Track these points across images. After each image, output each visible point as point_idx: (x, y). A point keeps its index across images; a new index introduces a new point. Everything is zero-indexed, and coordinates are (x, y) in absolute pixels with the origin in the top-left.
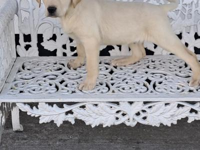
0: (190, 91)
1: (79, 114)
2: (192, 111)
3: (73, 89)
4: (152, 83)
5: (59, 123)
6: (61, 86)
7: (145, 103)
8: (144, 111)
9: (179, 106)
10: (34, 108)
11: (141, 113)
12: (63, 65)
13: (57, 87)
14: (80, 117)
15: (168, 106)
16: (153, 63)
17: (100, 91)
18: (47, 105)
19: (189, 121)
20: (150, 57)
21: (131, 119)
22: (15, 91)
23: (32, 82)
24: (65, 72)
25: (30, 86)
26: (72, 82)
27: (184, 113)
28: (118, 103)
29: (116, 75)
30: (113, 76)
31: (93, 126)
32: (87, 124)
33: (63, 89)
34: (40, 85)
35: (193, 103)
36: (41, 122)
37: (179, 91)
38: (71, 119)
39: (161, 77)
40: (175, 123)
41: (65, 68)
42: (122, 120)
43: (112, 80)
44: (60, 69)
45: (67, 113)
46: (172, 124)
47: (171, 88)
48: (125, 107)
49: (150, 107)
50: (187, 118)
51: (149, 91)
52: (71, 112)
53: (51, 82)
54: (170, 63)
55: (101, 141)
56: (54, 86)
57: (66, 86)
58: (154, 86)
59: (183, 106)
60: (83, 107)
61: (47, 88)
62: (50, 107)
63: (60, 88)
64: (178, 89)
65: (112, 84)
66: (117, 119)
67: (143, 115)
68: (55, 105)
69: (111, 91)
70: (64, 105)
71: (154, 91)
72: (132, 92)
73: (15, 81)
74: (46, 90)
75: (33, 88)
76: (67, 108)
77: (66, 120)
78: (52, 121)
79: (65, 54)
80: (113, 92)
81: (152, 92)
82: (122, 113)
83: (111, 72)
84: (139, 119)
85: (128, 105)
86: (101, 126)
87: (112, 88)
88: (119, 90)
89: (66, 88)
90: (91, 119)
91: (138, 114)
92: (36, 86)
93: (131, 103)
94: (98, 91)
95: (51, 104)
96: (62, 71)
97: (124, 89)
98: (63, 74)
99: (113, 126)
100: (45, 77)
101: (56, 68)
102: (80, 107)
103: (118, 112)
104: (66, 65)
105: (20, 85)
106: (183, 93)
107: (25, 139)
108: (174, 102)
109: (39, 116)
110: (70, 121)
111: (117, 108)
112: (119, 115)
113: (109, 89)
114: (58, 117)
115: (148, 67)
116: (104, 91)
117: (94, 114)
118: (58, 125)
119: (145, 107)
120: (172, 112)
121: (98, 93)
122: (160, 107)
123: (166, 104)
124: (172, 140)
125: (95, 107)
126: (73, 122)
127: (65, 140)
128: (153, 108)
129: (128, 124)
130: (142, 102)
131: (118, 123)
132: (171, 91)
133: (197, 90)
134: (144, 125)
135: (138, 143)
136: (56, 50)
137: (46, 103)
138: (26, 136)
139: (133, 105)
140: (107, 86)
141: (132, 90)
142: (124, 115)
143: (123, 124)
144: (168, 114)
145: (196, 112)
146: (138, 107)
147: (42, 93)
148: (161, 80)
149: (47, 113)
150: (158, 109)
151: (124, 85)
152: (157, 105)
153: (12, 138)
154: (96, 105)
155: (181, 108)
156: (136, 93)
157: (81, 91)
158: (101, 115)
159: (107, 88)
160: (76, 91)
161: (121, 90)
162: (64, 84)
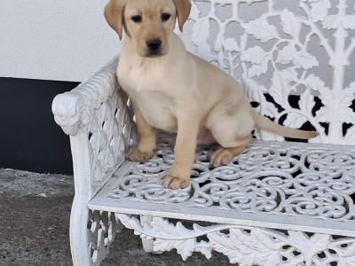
1: (218, 242)
3: (216, 199)
5: (185, 254)
6: (199, 191)
7: (335, 237)
8: (332, 252)
11: (327, 253)
13: (192, 192)
14: (219, 249)
17: (261, 207)
18: (166, 222)
21: (309, 263)
22: (121, 192)
25: (148, 186)
26: (220, 184)
28: (286, 233)
32: (232, 261)
33: (200, 197)
38: (205, 249)
42: (293, 262)
43: (292, 187)
45: (199, 239)
48: (296, 240)
49: (344, 246)
51: (349, 215)
56: (188, 189)
57: (208, 192)
60: (226, 232)
61: (175, 193)
62: (171, 226)
63: (196, 195)
65: (288, 196)
66: (285, 259)
67: (330, 258)
68: (179, 224)
69: (280, 208)
70: (195, 226)
72: (317, 215)
74: (172, 197)
75: (152, 190)
76: (198, 231)
77: (197, 250)
78: (174, 251)
80: (284, 211)
81: (352, 218)
82: (291, 250)
83: (296, 174)
85: (305, 237)
87: (285, 203)
88: (295, 210)
90: (239, 254)
91: (322, 255)
92: (157, 188)
93: (310, 234)
94: (257, 206)
95: (173, 221)
97: (303, 207)
98: (210, 169)
102: (222, 231)
103: (286, 247)
105: (134, 183)
110: (203, 253)
111: (285, 241)
112: (288, 253)
113: (278, 204)
114: (184, 242)
116: (268, 207)
117: (244, 247)
118: (184, 259)
119: (335, 245)
121: (255, 210)
125: (245, 236)
126: (209, 256)
128: (349, 248)
130: (328, 237)
137: (165, 218)
139: (313, 238)
141: (318, 210)
142: (296, 253)
146: (322, 243)
147: (163, 200)
149: (164, 235)
151: (308, 199)
154: (249, 231)
156: (324, 217)
157: (229, 204)
158: (255, 249)
159: (275, 203)
160: (221, 203)
161: (299, 209)
162: (206, 187)
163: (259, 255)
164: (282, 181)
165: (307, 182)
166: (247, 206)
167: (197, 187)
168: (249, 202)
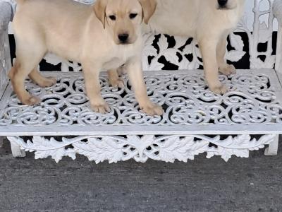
0: (212, 121)
1: (80, 148)
2: (211, 145)
3: (75, 119)
4: (168, 110)
5: (57, 159)
6: (62, 114)
7: (157, 136)
8: (155, 145)
9: (196, 139)
10: (28, 141)
11: (152, 147)
12: (67, 83)
13: (56, 115)
14: (81, 152)
15: (183, 140)
16: (175, 82)
17: (106, 121)
18: (43, 138)
19: (208, 157)
20: (173, 73)
21: (141, 155)
22: (6, 121)
23: (28, 109)
24: (69, 94)
25: (24, 114)
26: (75, 107)
27: (202, 147)
28: (125, 137)
29: (128, 99)
30: (124, 100)
31: (97, 162)
32: (90, 159)
33: (63, 119)
34: (36, 112)
35: (212, 136)
36: (36, 158)
37: (198, 121)
38: (71, 154)
39: (181, 102)
40: (192, 158)
41: (70, 89)
42: (131, 155)
43: (123, 105)
44: (64, 90)
45: (66, 148)
46: (188, 159)
47: (190, 117)
48: (132, 140)
49: (163, 141)
50: (205, 153)
51: (163, 121)
52: (71, 146)
53: (51, 107)
54: (196, 82)
55: (118, 170)
56: (53, 113)
57: (67, 114)
58: (171, 113)
59: (200, 139)
60: (85, 140)
61: (45, 117)
62: (47, 140)
63: (60, 117)
64: (197, 118)
65: (122, 111)
66: (125, 153)
67: (154, 149)
68: (52, 139)
69: (119, 121)
70: (63, 139)
71: (168, 121)
72: (143, 123)
73: (9, 106)
74: (44, 120)
75: (28, 117)
76: (66, 142)
77: (66, 155)
78: (50, 157)
79: (71, 69)
80: (121, 122)
81: (166, 122)
82: (129, 147)
83: (123, 95)
84: (150, 155)
85: (138, 138)
87: (121, 116)
88: (128, 120)
89: (66, 116)
90: (94, 154)
91: (149, 148)
92: (31, 115)
93: (140, 136)
94: (104, 120)
95: (48, 138)
96: (64, 93)
97: (133, 118)
98: (65, 97)
100: (44, 101)
101: (58, 89)
102: (82, 141)
103: (125, 146)
104: (71, 85)
105: (13, 113)
106: (201, 124)
107: (27, 168)
108: (190, 135)
109: (34, 152)
110: (70, 156)
111: (125, 142)
112: (127, 150)
113: (117, 118)
114: (56, 151)
115: (168, 87)
116: (111, 121)
117: (98, 149)
118: (57, 161)
119: (157, 141)
120: (187, 147)
121: (102, 124)
122: (174, 141)
123: (181, 138)
125: (98, 141)
126: (74, 158)
127: (75, 169)
128: (166, 142)
129: (137, 160)
130: (153, 136)
131: (125, 158)
132: (188, 122)
133: (219, 120)
134: (156, 161)
135: (162, 173)
136: (60, 64)
137: (42, 136)
139: (143, 138)
140: (116, 115)
141: (144, 119)
142: (132, 149)
143: (132, 160)
144: (183, 149)
145: (216, 146)
146: (149, 140)
147: (38, 123)
148: (179, 106)
149: (43, 148)
150: (172, 143)
151: (135, 113)
152: (171, 139)
154: (100, 139)
155: (198, 141)
156: (148, 123)
157: (84, 121)
158: (106, 150)
159: (115, 117)
160: (79, 121)
161: (131, 120)
162: (66, 110)
163: (109, 153)
164: (115, 101)
165: (132, 100)
166: (97, 121)
167: (59, 111)
168: (97, 118)
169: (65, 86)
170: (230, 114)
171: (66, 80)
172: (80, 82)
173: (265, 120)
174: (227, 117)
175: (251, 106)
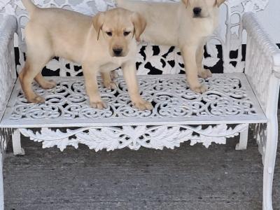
0: (194, 114)
1: (82, 138)
2: (194, 134)
3: (77, 114)
4: (157, 106)
5: (62, 148)
6: (64, 110)
7: (148, 127)
8: (147, 135)
9: (181, 129)
10: (37, 133)
11: (144, 136)
12: (66, 86)
13: (60, 111)
14: (83, 142)
15: (171, 130)
16: (160, 84)
17: (104, 115)
18: (50, 130)
19: (192, 144)
20: (158, 77)
21: (135, 143)
22: (17, 116)
23: (34, 106)
24: (69, 94)
25: (32, 110)
26: (75, 105)
27: (186, 136)
28: (121, 127)
29: (121, 98)
30: (118, 98)
31: (97, 151)
32: (91, 148)
33: (66, 114)
34: (42, 109)
35: (195, 126)
36: (44, 147)
37: (183, 114)
38: (75, 145)
39: (167, 99)
40: (178, 146)
41: (69, 90)
42: (126, 144)
43: (117, 102)
44: (64, 91)
45: (70, 138)
46: (175, 147)
47: (175, 111)
48: (127, 131)
49: (153, 131)
50: (189, 141)
51: (153, 114)
52: (74, 137)
53: (54, 105)
54: (178, 83)
56: (57, 110)
57: (69, 110)
58: (159, 109)
59: (185, 129)
60: (87, 131)
61: (50, 113)
62: (53, 131)
63: (63, 113)
64: (182, 112)
65: (117, 108)
66: (121, 142)
67: (146, 138)
68: (58, 130)
69: (115, 114)
70: (68, 130)
71: (157, 114)
72: (136, 116)
73: (17, 104)
74: (49, 115)
75: (35, 113)
76: (70, 133)
77: (70, 144)
78: (56, 146)
79: (68, 74)
80: (117, 116)
81: (155, 115)
82: (124, 137)
83: (117, 94)
84: (143, 143)
85: (132, 129)
86: (105, 150)
87: (116, 111)
88: (123, 114)
89: (69, 112)
90: (94, 143)
91: (141, 138)
92: (38, 111)
93: (134, 127)
94: (102, 115)
95: (54, 129)
96: (65, 93)
97: (127, 112)
98: (66, 96)
99: (117, 150)
100: (47, 100)
101: (59, 90)
102: (84, 132)
103: (121, 136)
104: (70, 87)
105: (22, 109)
106: (186, 116)
107: (27, 164)
108: (177, 125)
109: (42, 142)
110: (73, 145)
111: (120, 132)
112: (123, 139)
113: (113, 112)
114: (62, 141)
115: (155, 88)
116: (108, 115)
117: (98, 139)
118: (62, 150)
119: (148, 131)
120: (175, 135)
121: (101, 117)
122: (163, 130)
123: (169, 128)
124: (183, 162)
125: (98, 132)
126: (77, 147)
127: (70, 164)
128: (156, 132)
129: (131, 148)
130: (145, 127)
131: (121, 147)
132: (174, 115)
133: (200, 113)
135: (148, 166)
136: (59, 70)
137: (49, 128)
138: (28, 161)
139: (136, 129)
140: (111, 109)
141: (137, 113)
142: (127, 139)
143: (127, 148)
144: (171, 138)
145: (198, 135)
146: (141, 130)
147: (45, 118)
148: (165, 103)
149: (50, 138)
150: (161, 132)
151: (128, 108)
152: (160, 129)
153: (13, 163)
154: (100, 129)
155: (183, 131)
156: (140, 116)
157: (84, 115)
158: (105, 139)
159: (111, 112)
160: (80, 115)
161: (125, 114)
162: (67, 107)
163: (107, 142)
164: (110, 99)
165: (125, 99)
166: (96, 115)
167: (62, 108)
168: (96, 113)
169: (64, 88)
170: (209, 108)
171: (65, 83)
172: (78, 84)
173: (239, 113)
174: (207, 110)
175: (226, 102)
